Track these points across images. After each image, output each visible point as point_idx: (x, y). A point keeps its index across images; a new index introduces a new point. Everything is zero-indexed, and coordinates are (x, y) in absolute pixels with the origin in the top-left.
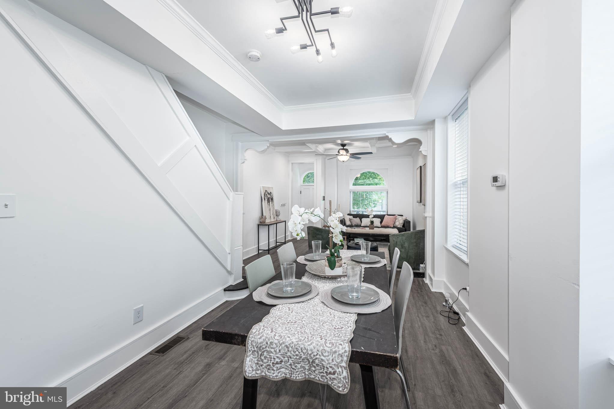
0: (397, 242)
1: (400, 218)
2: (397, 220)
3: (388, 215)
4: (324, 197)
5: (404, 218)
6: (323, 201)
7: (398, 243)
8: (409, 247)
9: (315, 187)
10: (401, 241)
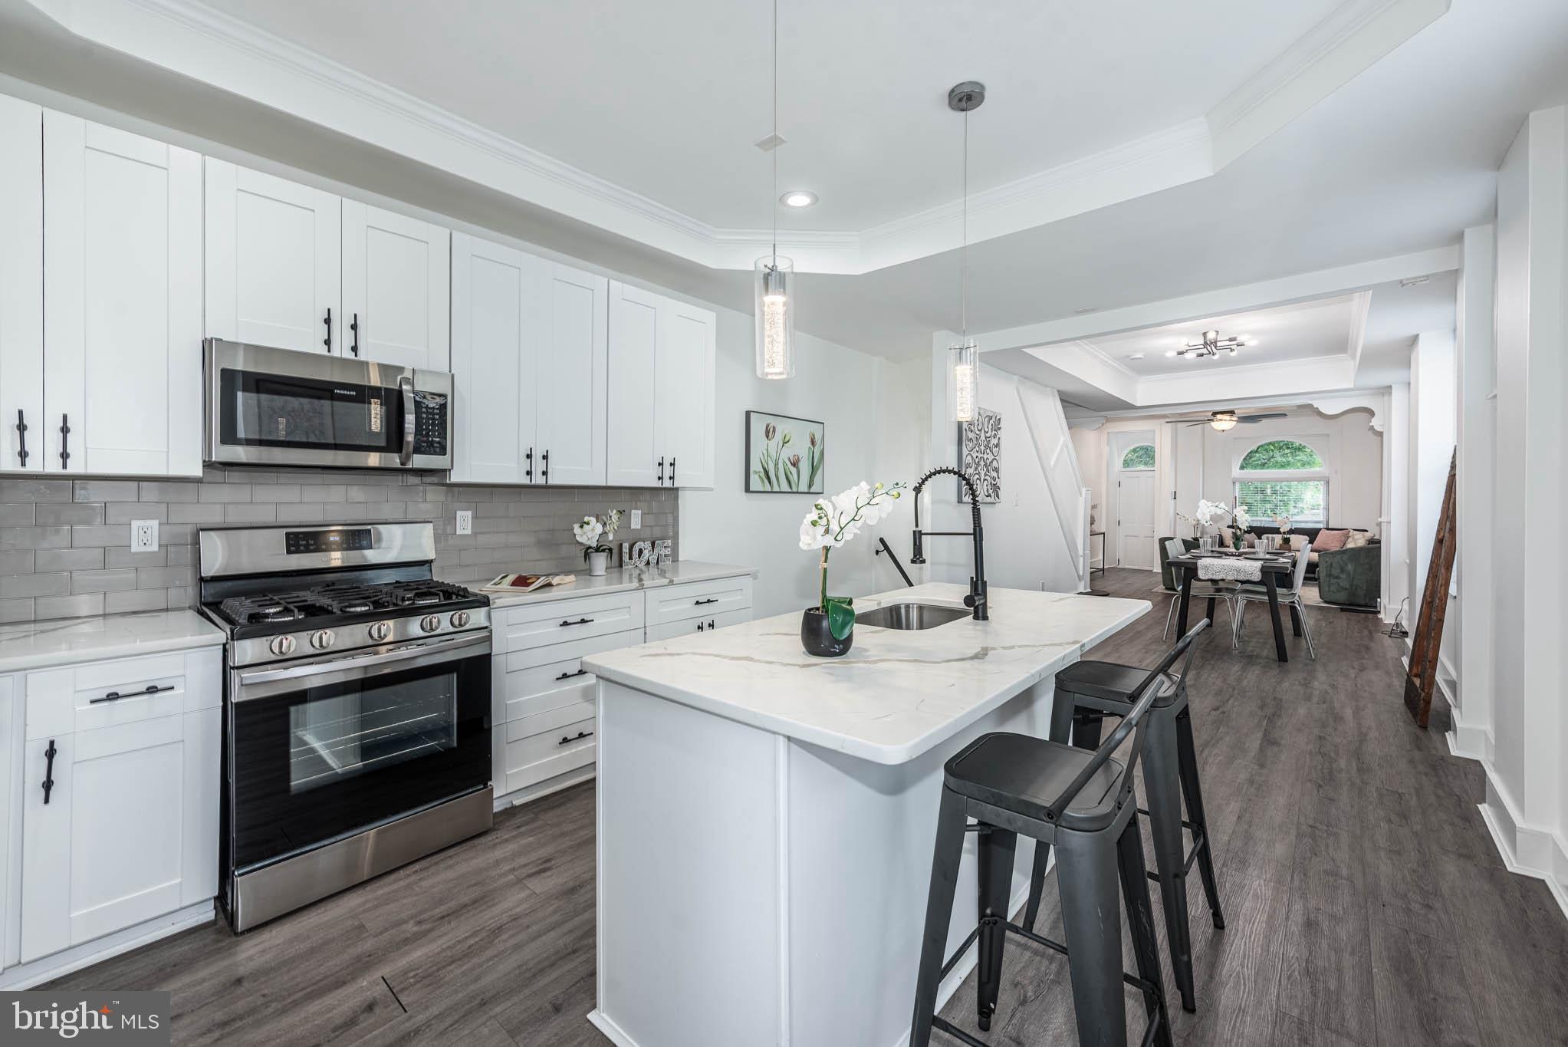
0: (1332, 564)
1: (1359, 535)
2: (1350, 540)
3: (1328, 529)
4: (1175, 493)
5: (1368, 535)
6: (1173, 501)
7: (1334, 565)
8: (1355, 570)
9: (1157, 473)
10: (1341, 562)
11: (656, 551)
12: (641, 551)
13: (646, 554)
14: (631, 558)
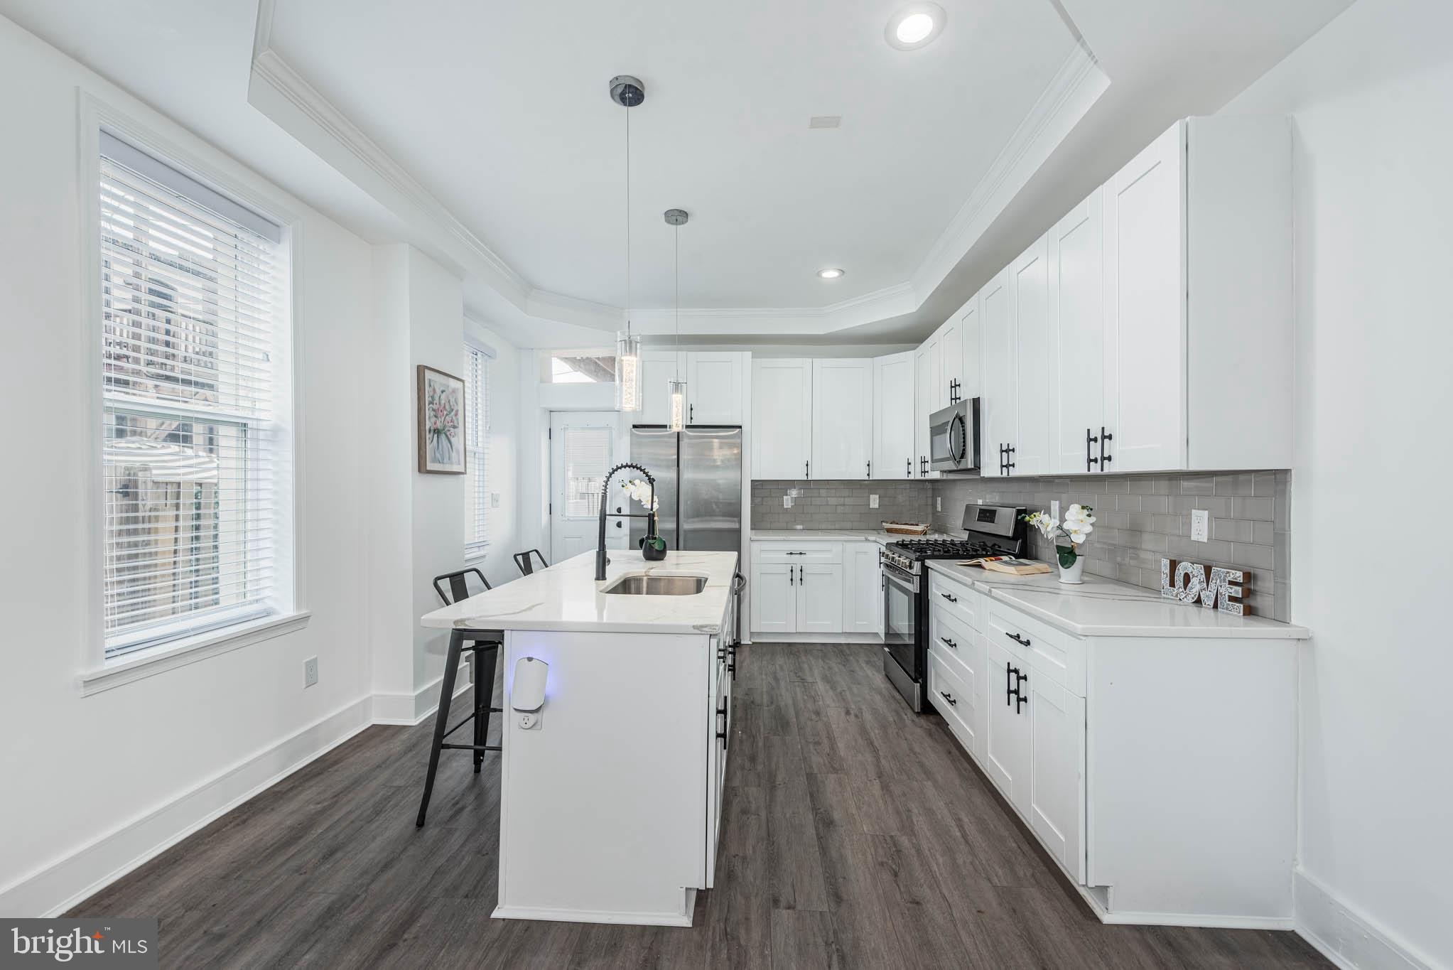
11: (1212, 585)
12: (1187, 579)
13: (1196, 585)
14: (1172, 584)
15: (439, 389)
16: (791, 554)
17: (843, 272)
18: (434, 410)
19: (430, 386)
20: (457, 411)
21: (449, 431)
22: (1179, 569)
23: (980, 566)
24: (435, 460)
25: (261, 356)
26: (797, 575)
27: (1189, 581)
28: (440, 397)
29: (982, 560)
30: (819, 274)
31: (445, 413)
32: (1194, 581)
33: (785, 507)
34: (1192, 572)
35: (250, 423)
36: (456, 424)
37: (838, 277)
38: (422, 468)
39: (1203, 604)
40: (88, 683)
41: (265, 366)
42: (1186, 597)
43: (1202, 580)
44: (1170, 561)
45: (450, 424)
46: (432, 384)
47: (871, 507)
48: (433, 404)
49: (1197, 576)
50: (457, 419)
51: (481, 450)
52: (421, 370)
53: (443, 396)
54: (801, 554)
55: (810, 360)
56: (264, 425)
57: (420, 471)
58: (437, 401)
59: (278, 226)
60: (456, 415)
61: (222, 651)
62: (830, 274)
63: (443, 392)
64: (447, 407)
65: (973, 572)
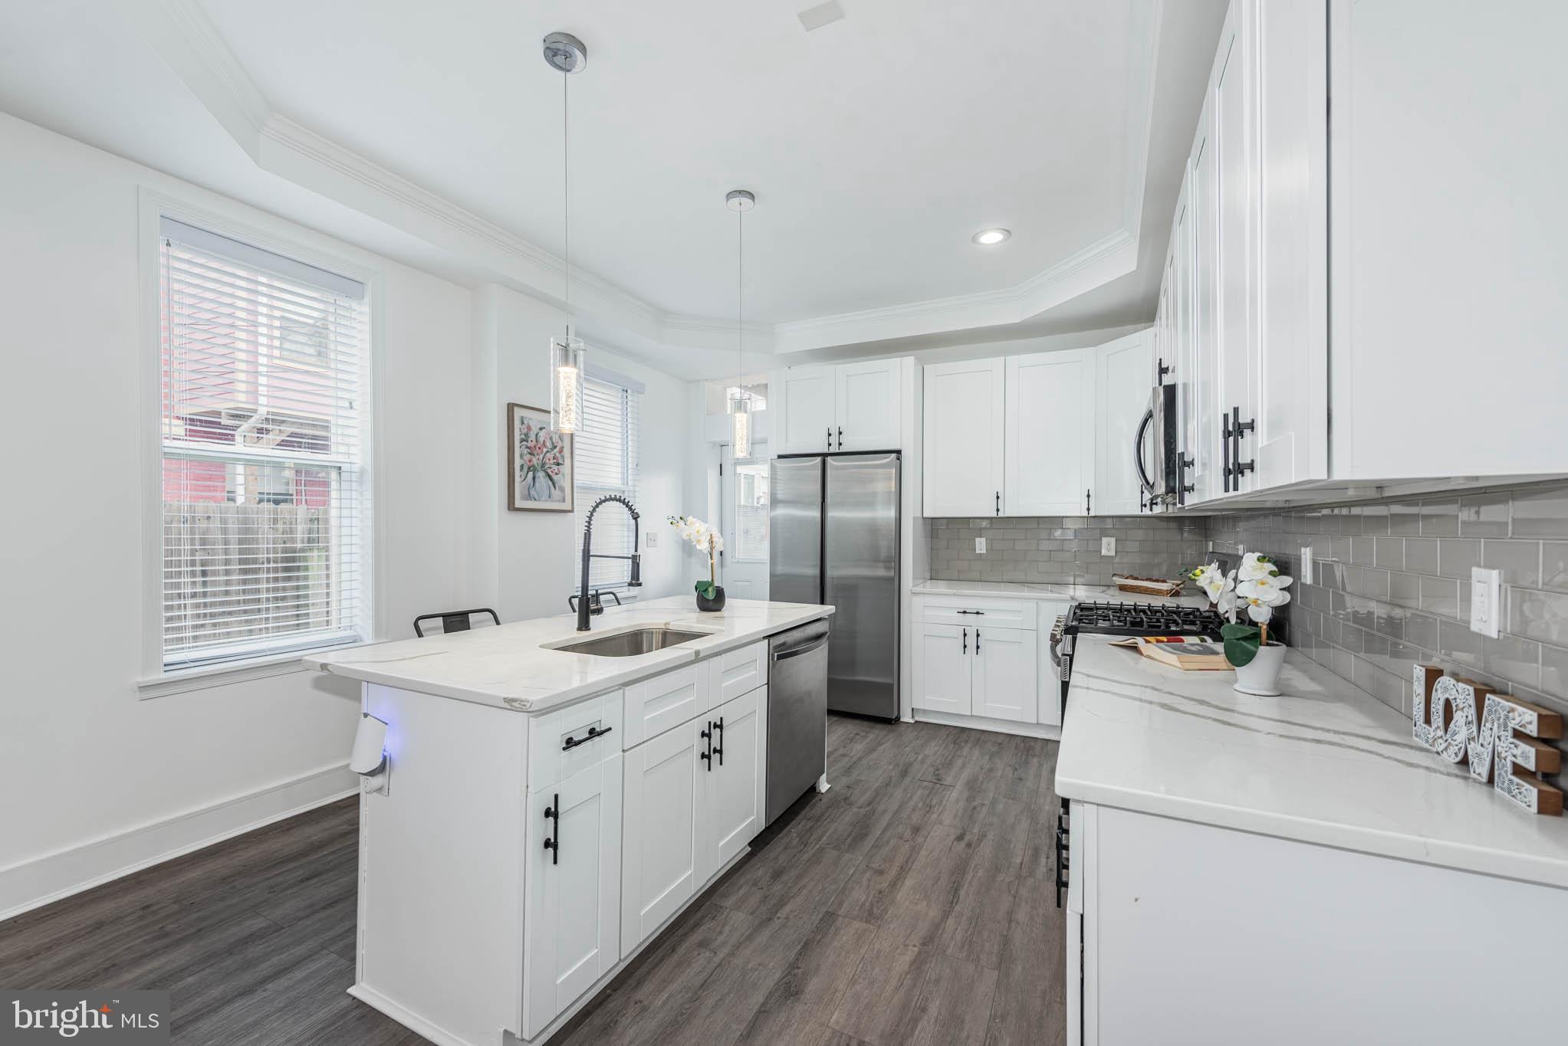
15: (536, 427)
16: (965, 612)
17: (1008, 231)
18: (527, 447)
19: (523, 423)
20: (562, 448)
21: (550, 468)
22: (1436, 690)
23: (1134, 648)
24: (529, 497)
25: (347, 405)
26: (971, 641)
27: (1452, 719)
28: (537, 435)
29: (1140, 641)
30: (975, 239)
31: (545, 450)
32: (1459, 718)
33: (977, 552)
34: (1455, 699)
35: (345, 467)
36: (560, 462)
37: (1002, 241)
38: (511, 507)
39: (1472, 770)
40: (143, 688)
41: (351, 413)
42: (1446, 749)
43: (1470, 719)
44: (1427, 670)
45: (552, 461)
46: (525, 422)
47: (1103, 554)
48: (527, 441)
49: (1462, 709)
50: (563, 457)
51: (631, 488)
52: (511, 407)
53: (542, 434)
54: (978, 613)
55: (1003, 358)
56: (355, 468)
57: (509, 509)
58: (532, 437)
59: (361, 283)
60: (561, 452)
61: (285, 672)
62: (991, 238)
63: (541, 429)
64: (549, 444)
65: (1127, 656)
